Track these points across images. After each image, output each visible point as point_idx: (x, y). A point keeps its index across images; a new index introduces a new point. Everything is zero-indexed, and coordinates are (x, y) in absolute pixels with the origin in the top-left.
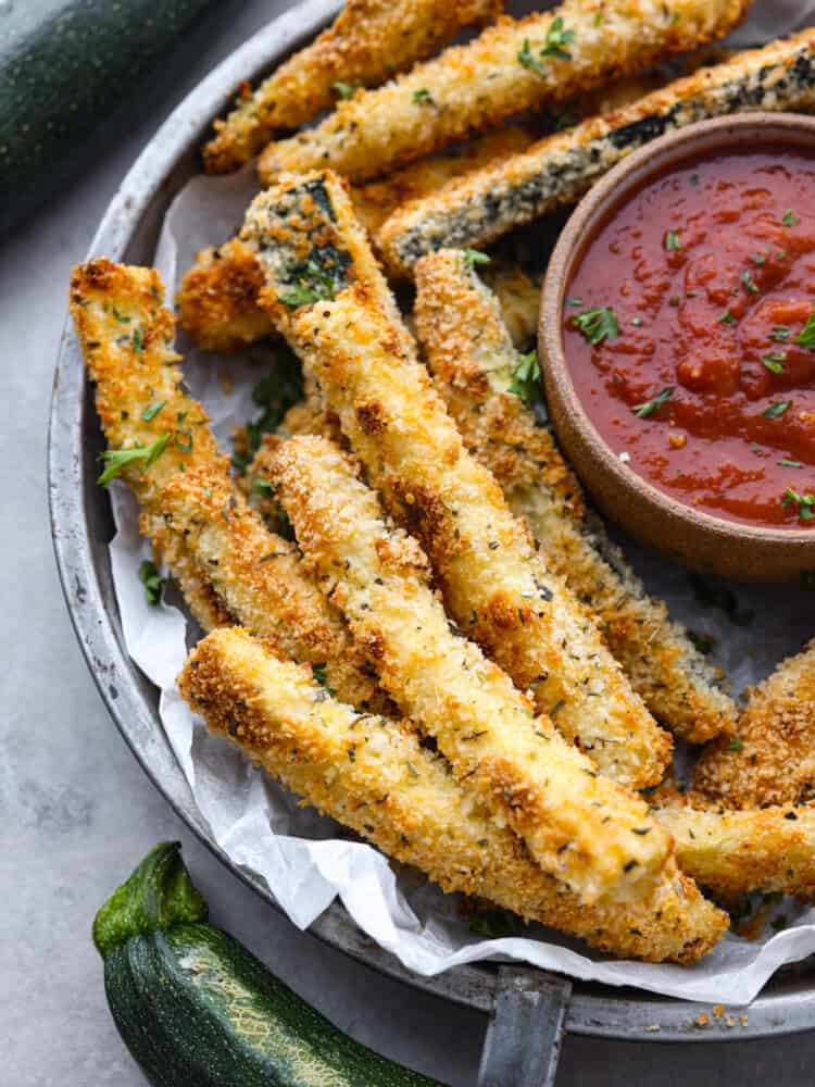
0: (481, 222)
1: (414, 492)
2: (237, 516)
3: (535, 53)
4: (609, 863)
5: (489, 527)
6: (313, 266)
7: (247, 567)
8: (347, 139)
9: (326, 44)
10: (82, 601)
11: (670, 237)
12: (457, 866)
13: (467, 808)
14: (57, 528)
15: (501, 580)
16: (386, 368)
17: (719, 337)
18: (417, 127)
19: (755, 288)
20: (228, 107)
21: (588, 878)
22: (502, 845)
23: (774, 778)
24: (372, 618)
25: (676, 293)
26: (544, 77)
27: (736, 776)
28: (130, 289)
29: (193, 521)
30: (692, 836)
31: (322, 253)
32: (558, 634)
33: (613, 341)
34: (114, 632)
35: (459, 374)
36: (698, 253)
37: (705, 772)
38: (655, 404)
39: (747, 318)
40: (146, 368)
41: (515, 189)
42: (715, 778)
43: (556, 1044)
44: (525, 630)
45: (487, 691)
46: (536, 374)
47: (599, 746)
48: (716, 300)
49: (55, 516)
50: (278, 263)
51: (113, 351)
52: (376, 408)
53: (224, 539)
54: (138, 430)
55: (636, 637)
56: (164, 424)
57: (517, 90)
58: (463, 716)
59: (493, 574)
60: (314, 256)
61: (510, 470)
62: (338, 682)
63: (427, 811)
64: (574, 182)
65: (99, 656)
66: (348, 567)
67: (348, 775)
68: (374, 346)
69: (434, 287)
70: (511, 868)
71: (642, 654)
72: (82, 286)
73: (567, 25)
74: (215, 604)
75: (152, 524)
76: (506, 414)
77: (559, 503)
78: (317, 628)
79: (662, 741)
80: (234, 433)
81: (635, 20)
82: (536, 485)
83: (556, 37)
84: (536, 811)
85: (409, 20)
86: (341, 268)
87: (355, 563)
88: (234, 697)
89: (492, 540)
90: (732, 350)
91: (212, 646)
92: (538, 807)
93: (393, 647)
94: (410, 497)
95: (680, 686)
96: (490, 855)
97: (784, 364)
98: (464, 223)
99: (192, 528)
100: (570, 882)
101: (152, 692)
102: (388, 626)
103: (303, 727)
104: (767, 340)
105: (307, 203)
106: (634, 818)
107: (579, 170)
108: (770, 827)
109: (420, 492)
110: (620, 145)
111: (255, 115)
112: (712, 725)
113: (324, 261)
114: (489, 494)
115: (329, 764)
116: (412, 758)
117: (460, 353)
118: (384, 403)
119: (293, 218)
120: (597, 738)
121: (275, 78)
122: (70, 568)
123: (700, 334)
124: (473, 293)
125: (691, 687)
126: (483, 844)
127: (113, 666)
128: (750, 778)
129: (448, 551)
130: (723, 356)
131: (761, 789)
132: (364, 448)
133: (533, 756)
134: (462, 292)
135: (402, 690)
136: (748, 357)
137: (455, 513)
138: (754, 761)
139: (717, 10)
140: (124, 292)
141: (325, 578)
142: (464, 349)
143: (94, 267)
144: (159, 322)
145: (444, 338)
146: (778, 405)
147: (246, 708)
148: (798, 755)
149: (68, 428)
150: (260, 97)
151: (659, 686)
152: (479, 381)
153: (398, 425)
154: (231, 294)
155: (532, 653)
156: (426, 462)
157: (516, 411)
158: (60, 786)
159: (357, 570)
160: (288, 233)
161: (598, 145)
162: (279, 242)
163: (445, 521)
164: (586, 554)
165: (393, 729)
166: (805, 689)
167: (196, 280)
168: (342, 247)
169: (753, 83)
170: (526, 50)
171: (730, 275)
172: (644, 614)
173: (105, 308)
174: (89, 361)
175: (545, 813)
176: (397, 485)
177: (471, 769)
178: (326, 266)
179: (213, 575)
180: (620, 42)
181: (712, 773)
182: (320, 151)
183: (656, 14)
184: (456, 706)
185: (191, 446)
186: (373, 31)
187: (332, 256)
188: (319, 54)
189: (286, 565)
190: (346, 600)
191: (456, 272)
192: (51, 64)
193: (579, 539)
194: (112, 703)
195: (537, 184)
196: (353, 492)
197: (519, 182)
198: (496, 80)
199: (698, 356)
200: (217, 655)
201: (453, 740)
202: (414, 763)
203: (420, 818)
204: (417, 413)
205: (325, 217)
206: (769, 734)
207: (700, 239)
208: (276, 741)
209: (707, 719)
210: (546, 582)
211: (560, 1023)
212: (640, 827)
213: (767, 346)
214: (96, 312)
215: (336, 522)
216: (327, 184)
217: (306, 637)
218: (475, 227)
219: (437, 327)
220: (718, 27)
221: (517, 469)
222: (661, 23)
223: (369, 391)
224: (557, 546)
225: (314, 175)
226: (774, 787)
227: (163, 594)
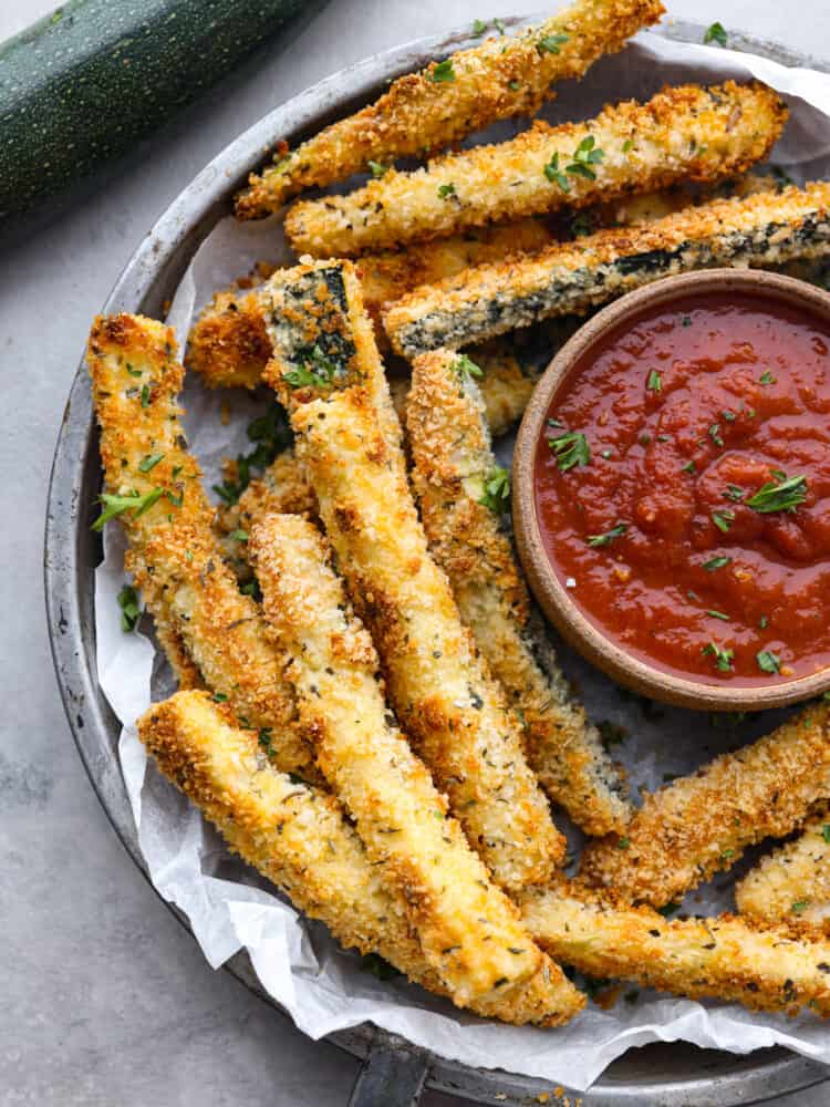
0: (483, 323)
1: (374, 593)
2: (212, 580)
3: (562, 166)
4: (483, 977)
5: (437, 637)
6: (318, 351)
7: (215, 632)
8: (372, 216)
9: (367, 120)
10: (63, 632)
11: (654, 374)
12: (357, 933)
13: (373, 888)
14: (50, 558)
15: (439, 685)
16: (367, 477)
17: (679, 486)
18: (439, 218)
19: (721, 442)
20: (265, 162)
21: (463, 983)
22: (398, 925)
23: (650, 881)
24: (318, 704)
25: (646, 433)
26: (568, 191)
27: (619, 870)
28: (145, 346)
29: (172, 577)
30: (567, 929)
31: (329, 339)
32: (481, 743)
33: (583, 469)
34: (88, 665)
35: (436, 473)
36: (676, 397)
37: (593, 858)
38: (609, 538)
39: (707, 472)
40: (150, 421)
41: (519, 299)
42: (600, 866)
43: (416, 1099)
44: (452, 736)
45: (408, 790)
46: (505, 494)
47: (499, 846)
48: (683, 450)
49: (49, 547)
50: (286, 342)
51: (122, 402)
52: (352, 515)
53: (198, 601)
54: (134, 476)
55: (553, 739)
56: (159, 476)
57: (540, 198)
58: (382, 814)
59: (433, 680)
60: (321, 341)
61: (468, 570)
62: (280, 745)
63: (339, 887)
64: (576, 298)
65: (71, 687)
66: (304, 650)
67: (274, 844)
68: (360, 453)
69: (427, 388)
70: (404, 944)
71: (556, 753)
72: (100, 337)
73: (598, 144)
74: (182, 650)
75: (135, 563)
76: (472, 519)
77: (506, 607)
78: (268, 698)
79: (556, 845)
80: (226, 465)
81: (663, 150)
82: (489, 585)
83: (584, 156)
84: (429, 914)
85: (448, 113)
86: (344, 356)
87: (311, 647)
88: (186, 757)
89: (437, 649)
90: (688, 500)
91: (172, 709)
92: (431, 910)
93: (332, 734)
94: (370, 596)
95: (583, 788)
96: (387, 930)
97: (729, 523)
98: (466, 323)
99: (171, 584)
100: (448, 981)
101: (115, 726)
102: (330, 714)
103: (241, 798)
104: (720, 497)
105: (322, 291)
106: (512, 938)
107: (582, 289)
108: (634, 939)
109: (380, 594)
110: (625, 272)
111: (288, 174)
112: (605, 826)
113: (330, 347)
114: (442, 604)
115: (260, 832)
116: (332, 837)
117: (440, 453)
118: (360, 511)
119: (307, 302)
120: (499, 840)
121: (314, 142)
122: (56, 598)
123: (662, 480)
124: (463, 401)
125: (593, 792)
126: (382, 920)
127: (83, 698)
128: (630, 875)
129: (396, 650)
130: (679, 505)
131: (638, 888)
132: (337, 539)
133: (436, 861)
134: (452, 399)
135: (334, 773)
136: (700, 510)
137: (408, 620)
138: (636, 862)
139: (742, 144)
140: (139, 348)
141: (283, 651)
142: (445, 451)
143: (115, 324)
144: (168, 379)
145: (429, 436)
146: (718, 559)
147: (194, 770)
148: (675, 866)
149: (71, 462)
150: (296, 158)
151: (565, 782)
152: (454, 484)
153: (369, 533)
154: (241, 347)
155: (456, 757)
156: (389, 569)
157: (481, 516)
158: (24, 760)
159: (311, 655)
160: (299, 315)
161: (604, 270)
162: (291, 323)
163: (398, 625)
164: (522, 657)
165: (322, 805)
166: (693, 813)
167: (211, 329)
168: (348, 337)
169: (760, 237)
170: (554, 165)
171: (701, 426)
172: (563, 720)
173: (120, 360)
174: (99, 407)
175: (438, 917)
176: (361, 580)
177: (381, 858)
178: (330, 352)
179: (183, 629)
180: (645, 166)
181: (599, 860)
182: (344, 223)
183: (684, 145)
184: (378, 802)
185: (181, 499)
186: (413, 117)
187: (337, 343)
188: (358, 128)
189: (250, 631)
190: (298, 677)
191: (449, 378)
192: (102, 89)
193: (518, 643)
194: (78, 731)
195: (540, 297)
196: (321, 577)
197: (524, 294)
198: (521, 187)
199: (655, 500)
200: (175, 718)
201: (371, 829)
202: (334, 840)
203: (331, 893)
204: (389, 524)
205: (337, 306)
206: (654, 843)
207: (680, 384)
208: (216, 802)
209: (602, 821)
210: (479, 690)
211: (422, 1080)
212: (516, 946)
213: (719, 503)
214: (111, 364)
215: (300, 608)
216: (344, 274)
217: (258, 704)
218: (476, 328)
219: (424, 424)
220: (740, 161)
221: (474, 569)
222: (686, 154)
223: (349, 495)
224: (498, 644)
225: (333, 262)
226: (649, 888)
227: (139, 624)
